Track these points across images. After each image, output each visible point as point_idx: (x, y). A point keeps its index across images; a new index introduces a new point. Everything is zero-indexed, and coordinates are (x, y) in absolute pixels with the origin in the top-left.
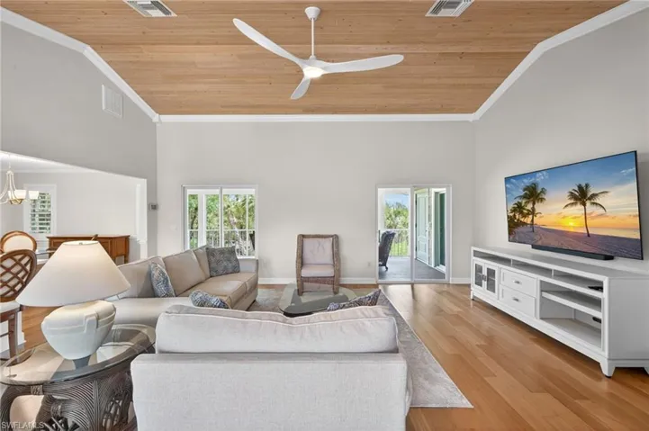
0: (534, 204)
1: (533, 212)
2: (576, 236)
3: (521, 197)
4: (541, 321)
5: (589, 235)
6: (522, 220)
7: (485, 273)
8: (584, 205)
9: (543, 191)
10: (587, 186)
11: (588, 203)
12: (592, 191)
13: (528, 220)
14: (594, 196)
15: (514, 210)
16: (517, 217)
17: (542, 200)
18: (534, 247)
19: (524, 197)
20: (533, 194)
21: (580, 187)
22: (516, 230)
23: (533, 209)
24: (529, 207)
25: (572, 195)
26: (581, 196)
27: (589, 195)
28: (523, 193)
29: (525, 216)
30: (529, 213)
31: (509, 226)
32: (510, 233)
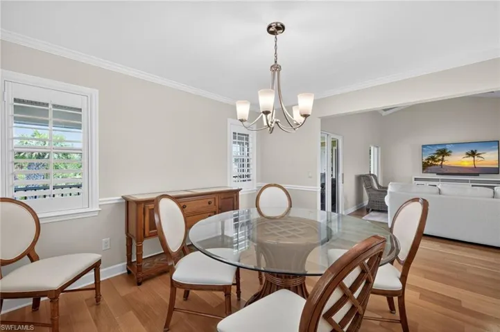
0: (443, 156)
1: (443, 160)
2: (468, 168)
3: (434, 154)
5: (475, 167)
6: (434, 163)
8: (474, 157)
9: (450, 152)
10: (476, 151)
11: (476, 157)
13: (439, 163)
14: (479, 154)
15: (428, 159)
16: (430, 162)
17: (449, 155)
18: (438, 174)
19: (436, 154)
20: (443, 153)
21: (472, 151)
22: (429, 168)
24: (441, 158)
25: (467, 154)
26: (473, 154)
27: (477, 153)
28: (435, 152)
29: (437, 162)
30: (439, 160)
31: (423, 166)
32: (423, 169)
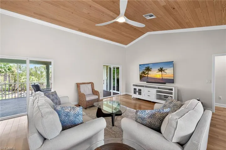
0: (148, 72)
1: (148, 74)
2: (159, 79)
3: (144, 70)
4: (157, 100)
5: (162, 79)
6: (144, 76)
7: (137, 90)
8: (162, 72)
9: (151, 69)
10: (162, 68)
11: (163, 72)
12: (163, 69)
13: (146, 76)
14: (164, 70)
15: (142, 73)
16: (143, 75)
17: (151, 71)
18: (147, 82)
19: (145, 70)
20: (148, 69)
21: (161, 68)
22: (142, 78)
23: (148, 73)
24: (147, 72)
25: (159, 70)
26: (161, 70)
27: (163, 70)
28: (145, 69)
29: (145, 75)
30: (147, 74)
31: (140, 77)
32: (140, 79)
